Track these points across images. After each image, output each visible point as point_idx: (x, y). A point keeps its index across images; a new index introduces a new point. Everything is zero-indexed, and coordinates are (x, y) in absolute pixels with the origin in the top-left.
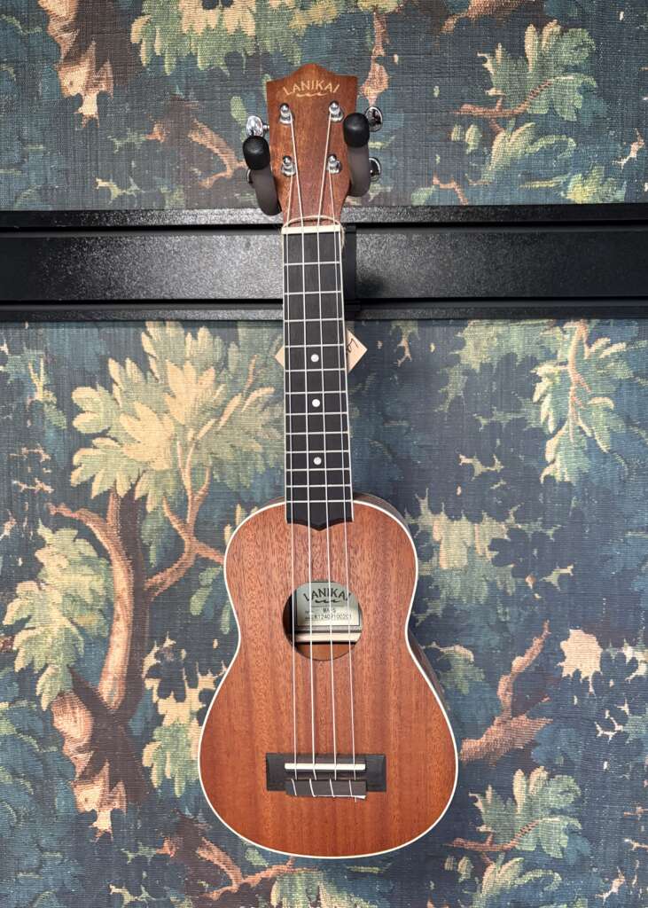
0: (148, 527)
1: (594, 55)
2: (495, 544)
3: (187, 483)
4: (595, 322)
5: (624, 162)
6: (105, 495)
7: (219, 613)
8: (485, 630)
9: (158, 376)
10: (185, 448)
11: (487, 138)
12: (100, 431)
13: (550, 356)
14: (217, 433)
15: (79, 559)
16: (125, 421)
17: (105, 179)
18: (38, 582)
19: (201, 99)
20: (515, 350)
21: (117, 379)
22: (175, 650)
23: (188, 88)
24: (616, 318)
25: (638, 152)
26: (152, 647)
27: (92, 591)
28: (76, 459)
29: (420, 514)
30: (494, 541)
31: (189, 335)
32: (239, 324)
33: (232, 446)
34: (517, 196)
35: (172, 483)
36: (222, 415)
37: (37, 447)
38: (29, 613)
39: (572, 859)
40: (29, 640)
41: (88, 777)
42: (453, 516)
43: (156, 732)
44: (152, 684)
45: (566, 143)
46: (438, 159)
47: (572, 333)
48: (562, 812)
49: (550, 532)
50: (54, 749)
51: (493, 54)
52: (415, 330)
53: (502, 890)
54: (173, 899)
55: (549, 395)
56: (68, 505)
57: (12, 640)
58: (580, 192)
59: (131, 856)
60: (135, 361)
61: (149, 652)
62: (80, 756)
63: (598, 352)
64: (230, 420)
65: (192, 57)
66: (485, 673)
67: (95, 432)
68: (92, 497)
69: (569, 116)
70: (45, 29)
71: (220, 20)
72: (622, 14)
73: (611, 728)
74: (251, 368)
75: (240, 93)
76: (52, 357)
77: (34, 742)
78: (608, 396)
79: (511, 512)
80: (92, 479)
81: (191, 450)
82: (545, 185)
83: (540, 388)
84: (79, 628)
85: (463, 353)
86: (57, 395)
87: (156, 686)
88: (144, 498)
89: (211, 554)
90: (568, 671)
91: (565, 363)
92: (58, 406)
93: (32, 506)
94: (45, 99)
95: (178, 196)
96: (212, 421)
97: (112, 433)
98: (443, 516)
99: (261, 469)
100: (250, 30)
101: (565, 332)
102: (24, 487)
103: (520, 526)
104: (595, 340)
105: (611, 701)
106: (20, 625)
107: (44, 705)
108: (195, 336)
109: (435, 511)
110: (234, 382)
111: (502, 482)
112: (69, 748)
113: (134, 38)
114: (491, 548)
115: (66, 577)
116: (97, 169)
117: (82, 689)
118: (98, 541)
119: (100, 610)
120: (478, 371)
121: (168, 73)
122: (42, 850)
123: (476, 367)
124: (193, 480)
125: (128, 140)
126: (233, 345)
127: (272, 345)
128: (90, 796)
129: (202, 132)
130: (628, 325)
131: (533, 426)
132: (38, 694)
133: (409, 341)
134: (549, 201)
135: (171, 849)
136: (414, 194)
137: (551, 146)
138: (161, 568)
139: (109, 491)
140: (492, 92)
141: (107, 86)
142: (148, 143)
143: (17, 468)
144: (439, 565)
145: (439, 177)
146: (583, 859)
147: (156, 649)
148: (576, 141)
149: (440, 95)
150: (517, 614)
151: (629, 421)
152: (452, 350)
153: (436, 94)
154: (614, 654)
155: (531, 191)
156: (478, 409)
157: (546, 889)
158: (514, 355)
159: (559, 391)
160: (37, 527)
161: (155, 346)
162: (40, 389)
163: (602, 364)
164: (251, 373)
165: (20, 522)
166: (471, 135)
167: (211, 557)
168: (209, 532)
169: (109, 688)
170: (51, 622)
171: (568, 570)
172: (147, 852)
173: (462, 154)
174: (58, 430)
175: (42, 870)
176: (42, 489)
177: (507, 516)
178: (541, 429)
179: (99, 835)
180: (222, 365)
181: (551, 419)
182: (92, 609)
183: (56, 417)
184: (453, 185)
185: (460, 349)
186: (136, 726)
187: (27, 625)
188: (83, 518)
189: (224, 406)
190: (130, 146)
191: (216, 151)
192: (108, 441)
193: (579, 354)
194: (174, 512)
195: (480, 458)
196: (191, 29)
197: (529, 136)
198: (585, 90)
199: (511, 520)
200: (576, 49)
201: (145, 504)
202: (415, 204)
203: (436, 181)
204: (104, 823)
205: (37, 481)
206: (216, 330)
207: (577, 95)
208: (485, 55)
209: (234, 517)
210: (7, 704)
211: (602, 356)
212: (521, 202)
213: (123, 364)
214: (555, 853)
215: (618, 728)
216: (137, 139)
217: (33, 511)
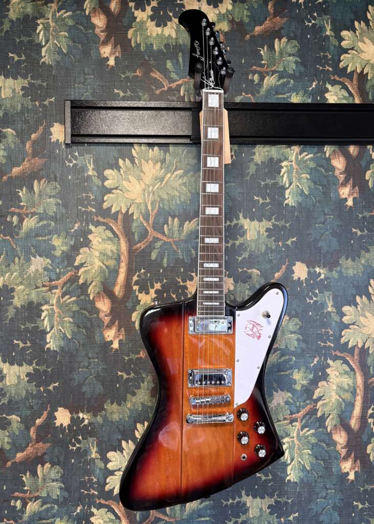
0: (134, 224)
1: (299, 50)
2: (268, 230)
3: (150, 208)
4: (302, 146)
5: (311, 88)
6: (117, 212)
7: (162, 259)
8: (264, 263)
9: (138, 165)
10: (149, 193)
11: (262, 79)
12: (115, 187)
13: (286, 159)
14: (161, 188)
15: (106, 238)
16: (125, 183)
17: (118, 89)
18: (89, 248)
19: (154, 60)
20: (274, 156)
21: (122, 166)
22: (145, 274)
23: (150, 56)
24: (309, 145)
25: (316, 85)
26: (136, 272)
27: (112, 251)
28: (105, 198)
29: (239, 219)
30: (267, 228)
31: (151, 150)
32: (170, 145)
33: (167, 193)
34: (273, 100)
35: (144, 208)
36: (163, 181)
37: (89, 193)
38: (85, 260)
39: (299, 351)
40: (85, 271)
41: (109, 327)
42: (252, 219)
43: (137, 307)
44: (136, 288)
45: (290, 81)
46: (244, 86)
47: (294, 151)
48: (295, 332)
49: (288, 225)
50: (95, 315)
51: (263, 48)
52: (237, 148)
53: (273, 365)
54: (144, 376)
55: (286, 173)
56: (101, 217)
57: (78, 271)
58: (295, 99)
59: (127, 358)
60: (130, 160)
61: (135, 275)
62: (106, 318)
63: (304, 157)
64: (166, 183)
65: (152, 45)
66: (264, 279)
67: (112, 187)
68: (112, 213)
69: (291, 72)
70: (94, 31)
71: (163, 31)
72: (309, 36)
73: (312, 299)
74: (175, 163)
75: (169, 59)
76: (96, 157)
77: (87, 313)
78: (308, 174)
79: (273, 218)
80: (112, 206)
81: (151, 194)
82: (282, 96)
83: (283, 170)
84: (106, 266)
85: (255, 157)
86: (98, 173)
87: (138, 289)
88: (133, 214)
89: (159, 236)
90: (295, 278)
91: (292, 161)
92: (98, 177)
93: (87, 218)
94: (94, 58)
95: (146, 96)
96: (159, 184)
97: (120, 188)
98: (248, 220)
99: (178, 202)
100: (174, 36)
101: (291, 150)
102: (84, 209)
103: (276, 223)
104: (303, 153)
105: (312, 288)
106: (82, 265)
107: (91, 298)
108: (153, 150)
109: (245, 218)
110: (168, 167)
111: (270, 206)
112: (102, 315)
113: (129, 37)
114: (266, 231)
115: (100, 246)
116: (114, 85)
117: (107, 290)
118: (114, 231)
119: (115, 259)
120: (260, 164)
121: (142, 50)
122: (89, 358)
123: (259, 162)
124: (152, 207)
125: (127, 75)
126: (167, 153)
127: (182, 153)
128: (110, 334)
129: (156, 73)
130: (314, 148)
131: (281, 184)
132: (89, 293)
133: (235, 153)
134: (285, 102)
135: (143, 355)
136: (236, 98)
137: (284, 83)
138: (140, 241)
139: (119, 211)
140: (263, 62)
141: (119, 53)
142: (134, 76)
143: (81, 202)
144: (246, 238)
145: (245, 92)
146: (303, 350)
147: (137, 274)
148: (294, 81)
149: (244, 63)
150: (276, 256)
151: (315, 183)
152: (251, 156)
153: (243, 62)
154: (312, 271)
155: (277, 98)
156: (261, 178)
157: (290, 363)
158: (273, 158)
159: (289, 172)
160: (88, 225)
161: (137, 153)
162: (91, 170)
163: (305, 162)
164: (174, 164)
165: (82, 223)
166: (256, 77)
167: (159, 237)
168: (158, 227)
169: (118, 290)
170: (94, 263)
171: (295, 239)
172: (134, 356)
173: (253, 84)
174: (98, 186)
175: (90, 367)
176: (91, 210)
177: (272, 219)
178: (283, 186)
179: (114, 350)
180: (163, 161)
181: (287, 182)
182: (111, 258)
183: (97, 182)
184: (250, 95)
185: (254, 156)
186: (129, 305)
187: (84, 265)
188: (108, 222)
189: (164, 178)
190: (127, 77)
191: (161, 80)
192: (118, 191)
193: (297, 157)
194: (144, 219)
195: (262, 198)
196: (151, 34)
197: (277, 78)
198: (296, 62)
199: (273, 221)
200: (293, 47)
201: (133, 216)
202: (236, 101)
203: (243, 94)
204: (116, 345)
205: (89, 207)
206: (161, 148)
207: (293, 64)
208: (260, 49)
209: (168, 221)
210: (76, 298)
211: (305, 159)
212: (274, 102)
213: (124, 161)
214: (293, 349)
215: (315, 299)
216: (130, 74)
217: (87, 219)
